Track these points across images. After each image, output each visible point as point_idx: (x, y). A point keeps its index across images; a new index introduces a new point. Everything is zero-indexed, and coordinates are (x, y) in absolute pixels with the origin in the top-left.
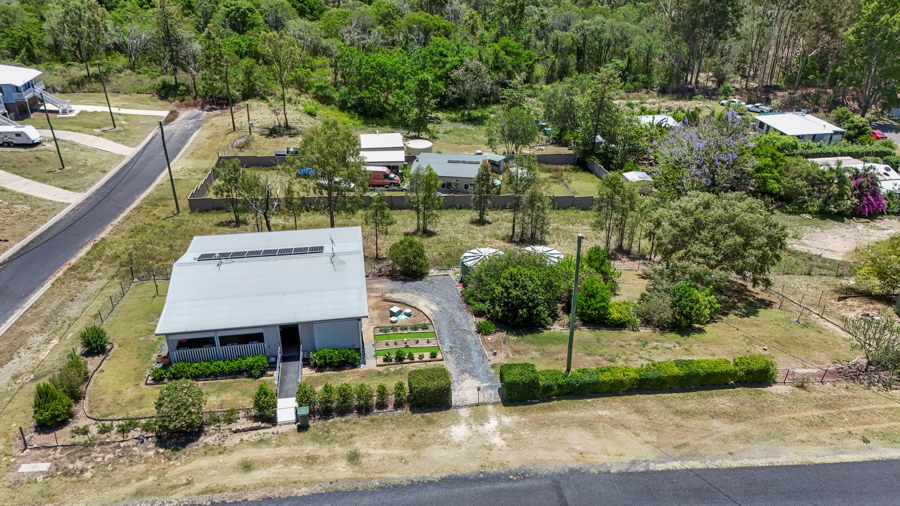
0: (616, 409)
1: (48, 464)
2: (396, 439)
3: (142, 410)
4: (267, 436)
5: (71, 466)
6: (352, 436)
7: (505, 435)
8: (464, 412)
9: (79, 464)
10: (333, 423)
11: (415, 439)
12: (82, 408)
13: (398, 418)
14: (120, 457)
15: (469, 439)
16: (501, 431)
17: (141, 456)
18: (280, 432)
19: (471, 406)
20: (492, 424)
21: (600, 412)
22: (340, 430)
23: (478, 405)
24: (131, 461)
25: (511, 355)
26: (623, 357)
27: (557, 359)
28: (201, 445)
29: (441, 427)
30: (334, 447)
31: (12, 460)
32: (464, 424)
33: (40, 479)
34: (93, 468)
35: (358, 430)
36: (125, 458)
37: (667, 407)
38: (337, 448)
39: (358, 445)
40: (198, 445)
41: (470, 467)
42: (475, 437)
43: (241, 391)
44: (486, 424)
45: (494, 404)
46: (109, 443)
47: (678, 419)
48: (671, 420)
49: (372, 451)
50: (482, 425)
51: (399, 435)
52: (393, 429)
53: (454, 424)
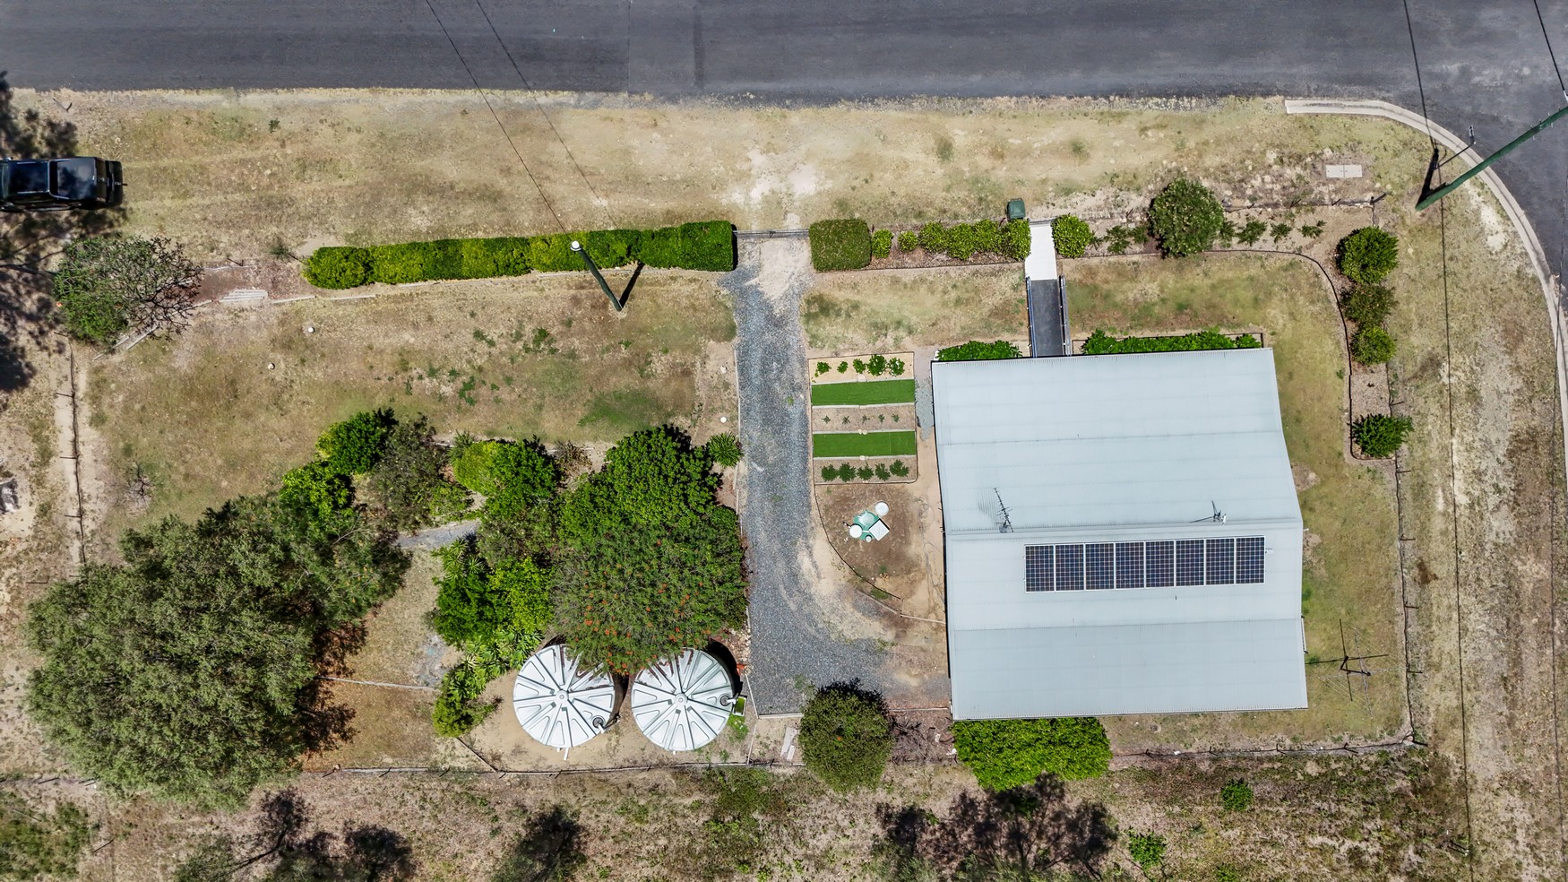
0: (579, 209)
1: (1329, 175)
2: (889, 176)
3: (1246, 274)
4: (1060, 201)
5: (1299, 170)
6: (948, 189)
7: (745, 167)
8: (793, 223)
9: (1291, 173)
10: (974, 215)
11: (864, 175)
12: (1332, 285)
13: (886, 215)
14: (1242, 181)
15: (794, 168)
16: (749, 176)
17: (1216, 179)
18: (1044, 207)
19: (781, 235)
20: (758, 192)
21: (604, 202)
22: (964, 203)
23: (772, 234)
24: (1226, 173)
25: (698, 365)
26: (520, 345)
27: (627, 345)
28: (1145, 192)
29: (828, 193)
30: (970, 171)
31: (1378, 185)
32: (796, 196)
33: (1328, 153)
34: (1270, 166)
35: (939, 197)
36: (1236, 179)
37: (505, 209)
38: (966, 169)
39: (940, 172)
40: (1150, 192)
41: (799, 117)
42: (785, 169)
43: (1115, 305)
44: (767, 193)
45: (747, 236)
46: (1267, 205)
47: (502, 183)
48: (510, 184)
49: (921, 157)
50: (773, 192)
51: (884, 182)
52: (893, 193)
53: (811, 197)
